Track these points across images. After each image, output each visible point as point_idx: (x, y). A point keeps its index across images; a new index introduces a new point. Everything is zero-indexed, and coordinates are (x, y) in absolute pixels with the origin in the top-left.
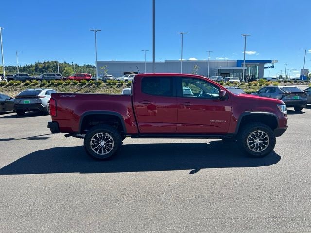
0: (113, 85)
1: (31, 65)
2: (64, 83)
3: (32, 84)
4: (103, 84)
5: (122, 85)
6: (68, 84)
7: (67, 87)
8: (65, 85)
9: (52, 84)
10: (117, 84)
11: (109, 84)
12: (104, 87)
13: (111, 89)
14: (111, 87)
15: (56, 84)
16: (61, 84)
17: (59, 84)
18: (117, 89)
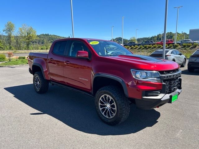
0: (187, 47)
1: (155, 36)
2: (153, 47)
3: (135, 48)
4: (180, 47)
5: (195, 47)
6: (155, 47)
7: (153, 49)
8: (153, 48)
9: (145, 47)
10: (191, 46)
11: (184, 46)
12: (179, 49)
13: (184, 50)
14: (185, 49)
15: (147, 47)
16: (151, 47)
17: (149, 48)
18: (189, 50)
